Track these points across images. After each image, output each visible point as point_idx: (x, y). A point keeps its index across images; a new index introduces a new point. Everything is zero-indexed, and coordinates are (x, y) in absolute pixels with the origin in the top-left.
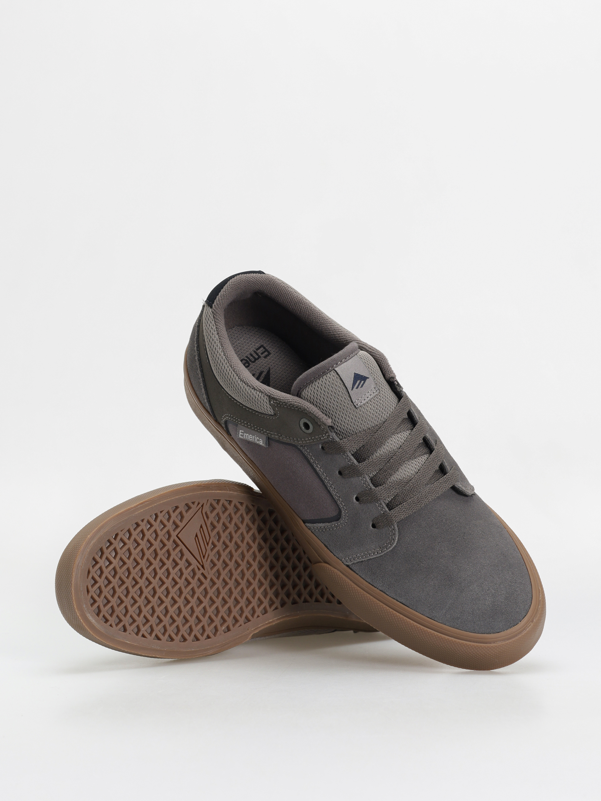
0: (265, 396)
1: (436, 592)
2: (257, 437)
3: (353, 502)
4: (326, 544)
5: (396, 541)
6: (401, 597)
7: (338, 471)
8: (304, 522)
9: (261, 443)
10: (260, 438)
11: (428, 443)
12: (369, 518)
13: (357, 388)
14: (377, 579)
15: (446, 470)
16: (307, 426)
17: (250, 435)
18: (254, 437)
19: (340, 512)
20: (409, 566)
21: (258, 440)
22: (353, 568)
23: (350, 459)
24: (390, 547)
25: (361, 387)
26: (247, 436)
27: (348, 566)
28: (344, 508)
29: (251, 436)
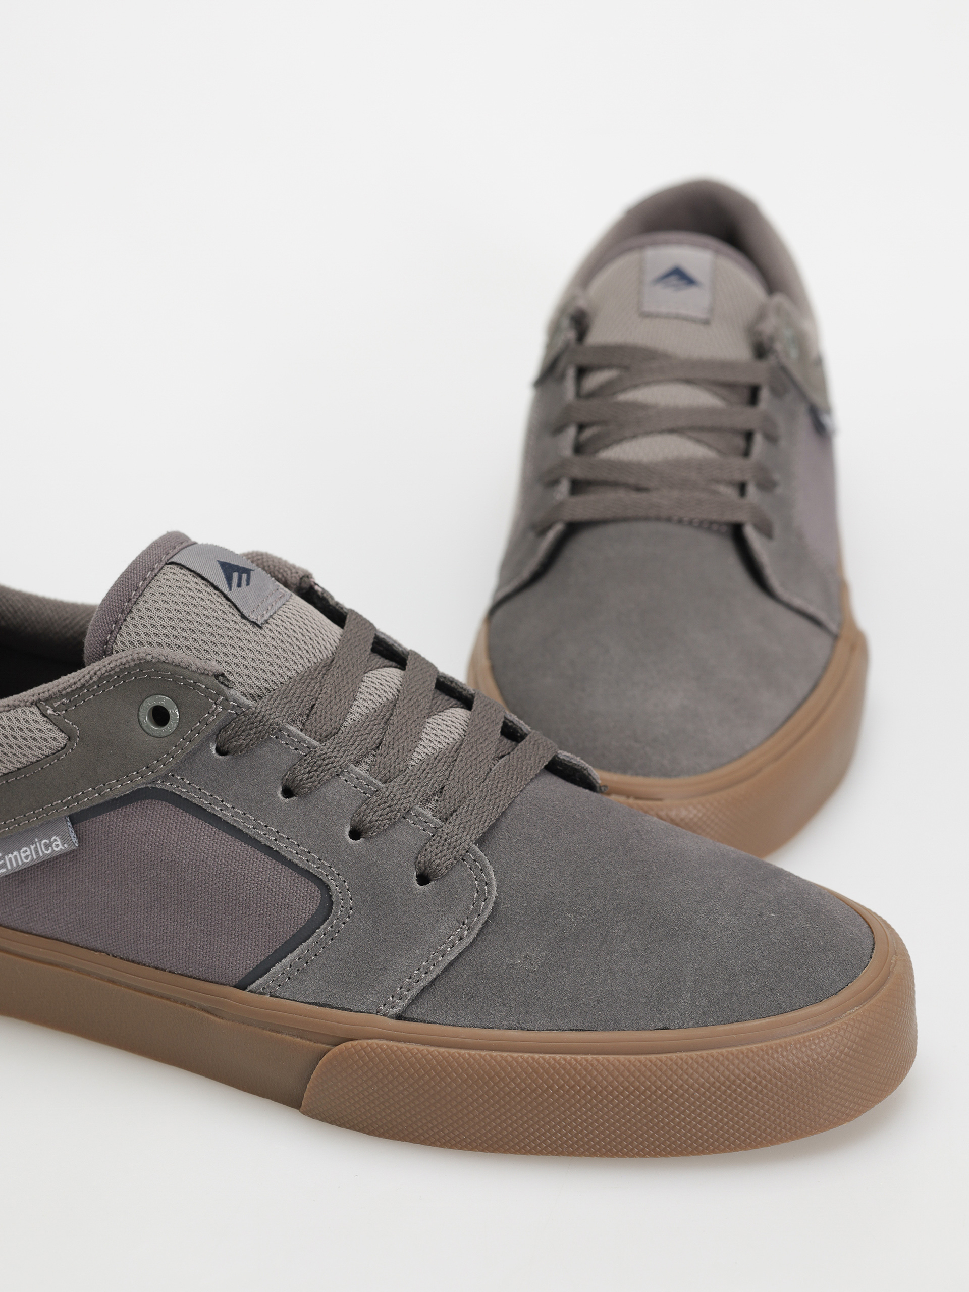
0: (27, 710)
1: (646, 962)
2: (40, 841)
3: (348, 843)
4: (322, 1001)
5: (494, 883)
6: (566, 1017)
7: (280, 789)
8: (242, 986)
9: (58, 846)
10: (50, 838)
11: (453, 688)
12: (404, 862)
13: (239, 585)
14: (487, 1005)
15: (522, 730)
16: (160, 716)
17: (22, 851)
18: (32, 847)
19: (325, 887)
20: (551, 933)
21: (47, 846)
22: (415, 1016)
23: (301, 741)
24: (486, 907)
25: (248, 584)
26: (15, 857)
27: (399, 1017)
28: (332, 873)
29: (26, 851)
